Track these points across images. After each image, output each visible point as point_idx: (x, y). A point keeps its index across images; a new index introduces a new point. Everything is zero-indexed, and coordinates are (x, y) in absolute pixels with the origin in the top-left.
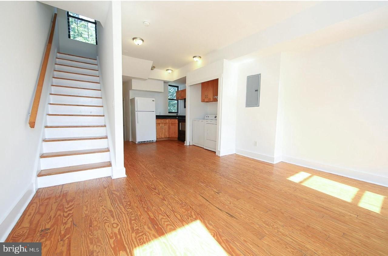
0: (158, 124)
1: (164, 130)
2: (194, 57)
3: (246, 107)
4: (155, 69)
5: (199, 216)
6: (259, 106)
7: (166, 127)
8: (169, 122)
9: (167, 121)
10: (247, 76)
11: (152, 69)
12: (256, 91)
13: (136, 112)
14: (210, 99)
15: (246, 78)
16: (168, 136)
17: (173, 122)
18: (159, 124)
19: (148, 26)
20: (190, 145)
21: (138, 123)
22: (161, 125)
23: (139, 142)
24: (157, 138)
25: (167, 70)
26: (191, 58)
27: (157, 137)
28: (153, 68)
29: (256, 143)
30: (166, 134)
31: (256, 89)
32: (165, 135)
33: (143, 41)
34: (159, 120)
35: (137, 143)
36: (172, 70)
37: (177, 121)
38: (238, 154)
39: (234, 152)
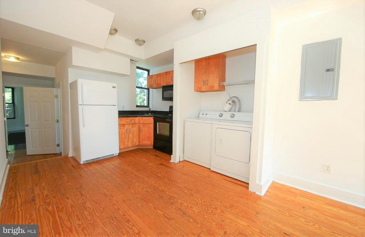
0: (121, 126)
6: (337, 99)
7: (135, 129)
8: (139, 121)
9: (137, 119)
10: (302, 45)
11: (111, 33)
12: (328, 70)
13: (80, 107)
14: (213, 86)
15: (301, 48)
16: (137, 144)
17: (145, 122)
18: (124, 125)
20: (180, 161)
21: (84, 127)
22: (126, 127)
24: (120, 149)
27: (120, 147)
28: (114, 31)
30: (135, 140)
31: (328, 68)
32: (133, 142)
34: (124, 119)
35: (82, 163)
37: (153, 120)
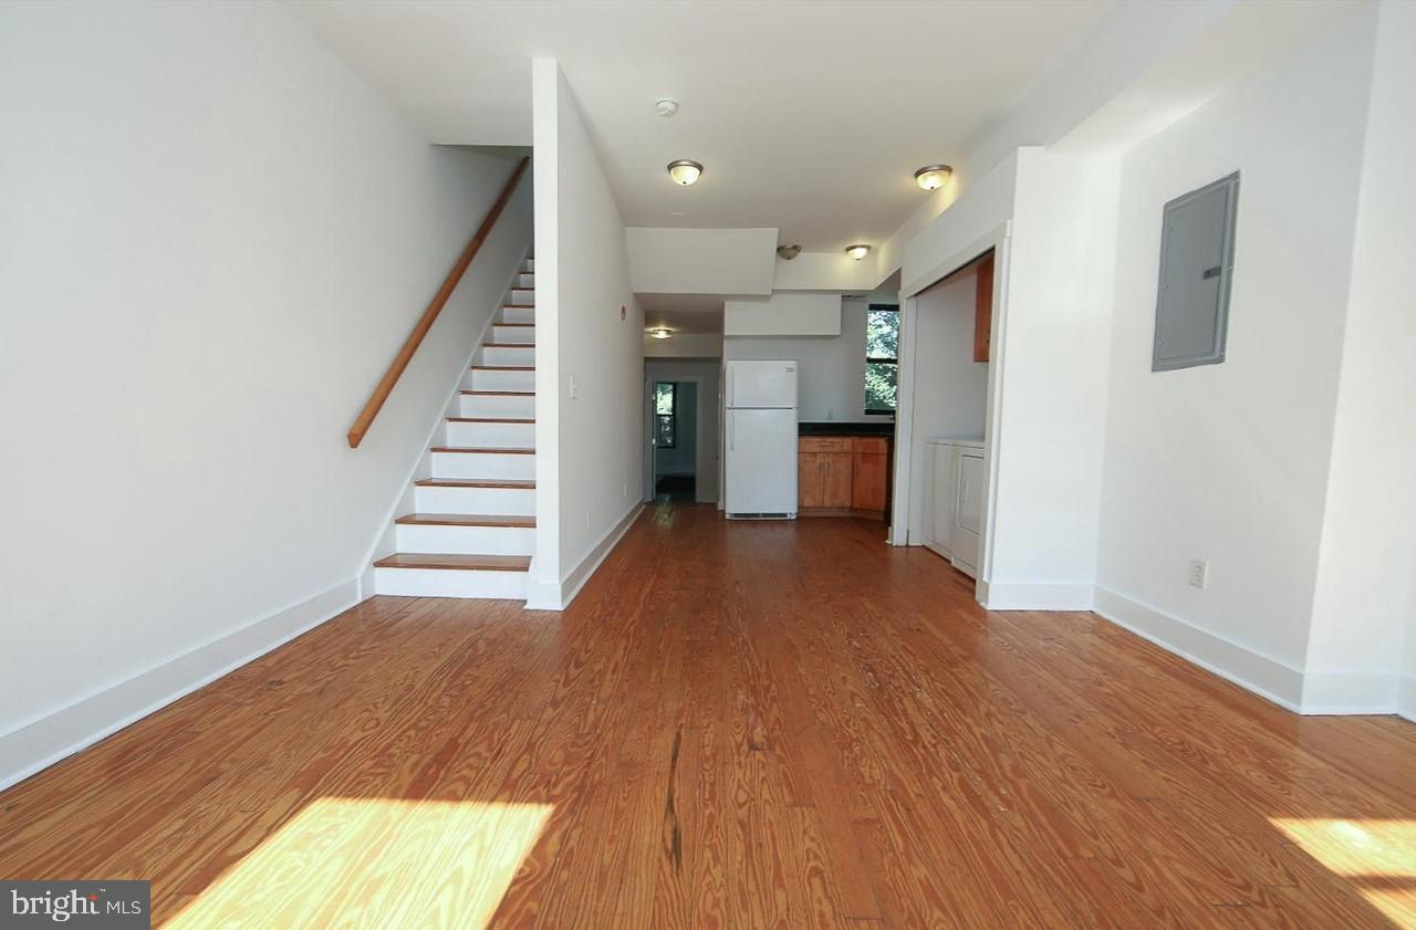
0: (807, 455)
1: (830, 479)
2: (918, 174)
3: (1154, 370)
4: (801, 254)
5: (576, 795)
6: (1221, 359)
7: (843, 467)
8: (853, 449)
9: (847, 442)
10: (1164, 203)
12: (1208, 274)
13: (728, 412)
15: (1159, 213)
16: (848, 505)
17: (868, 451)
18: (812, 454)
19: (671, 114)
20: (907, 546)
21: (733, 449)
22: (819, 459)
23: (736, 515)
24: (799, 508)
25: (849, 249)
26: (908, 182)
27: (799, 504)
28: (785, 252)
29: (1200, 568)
30: (841, 493)
31: (1209, 267)
32: (835, 495)
33: (700, 168)
34: (813, 440)
35: (727, 517)
36: (868, 247)
37: (885, 445)
38: (1106, 616)
39: (1087, 605)
